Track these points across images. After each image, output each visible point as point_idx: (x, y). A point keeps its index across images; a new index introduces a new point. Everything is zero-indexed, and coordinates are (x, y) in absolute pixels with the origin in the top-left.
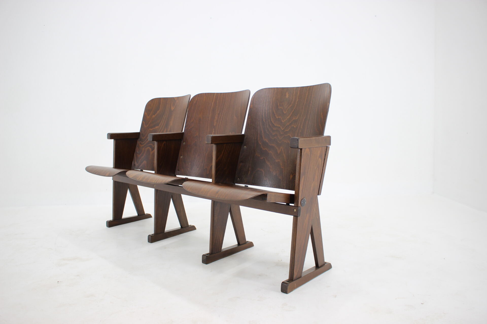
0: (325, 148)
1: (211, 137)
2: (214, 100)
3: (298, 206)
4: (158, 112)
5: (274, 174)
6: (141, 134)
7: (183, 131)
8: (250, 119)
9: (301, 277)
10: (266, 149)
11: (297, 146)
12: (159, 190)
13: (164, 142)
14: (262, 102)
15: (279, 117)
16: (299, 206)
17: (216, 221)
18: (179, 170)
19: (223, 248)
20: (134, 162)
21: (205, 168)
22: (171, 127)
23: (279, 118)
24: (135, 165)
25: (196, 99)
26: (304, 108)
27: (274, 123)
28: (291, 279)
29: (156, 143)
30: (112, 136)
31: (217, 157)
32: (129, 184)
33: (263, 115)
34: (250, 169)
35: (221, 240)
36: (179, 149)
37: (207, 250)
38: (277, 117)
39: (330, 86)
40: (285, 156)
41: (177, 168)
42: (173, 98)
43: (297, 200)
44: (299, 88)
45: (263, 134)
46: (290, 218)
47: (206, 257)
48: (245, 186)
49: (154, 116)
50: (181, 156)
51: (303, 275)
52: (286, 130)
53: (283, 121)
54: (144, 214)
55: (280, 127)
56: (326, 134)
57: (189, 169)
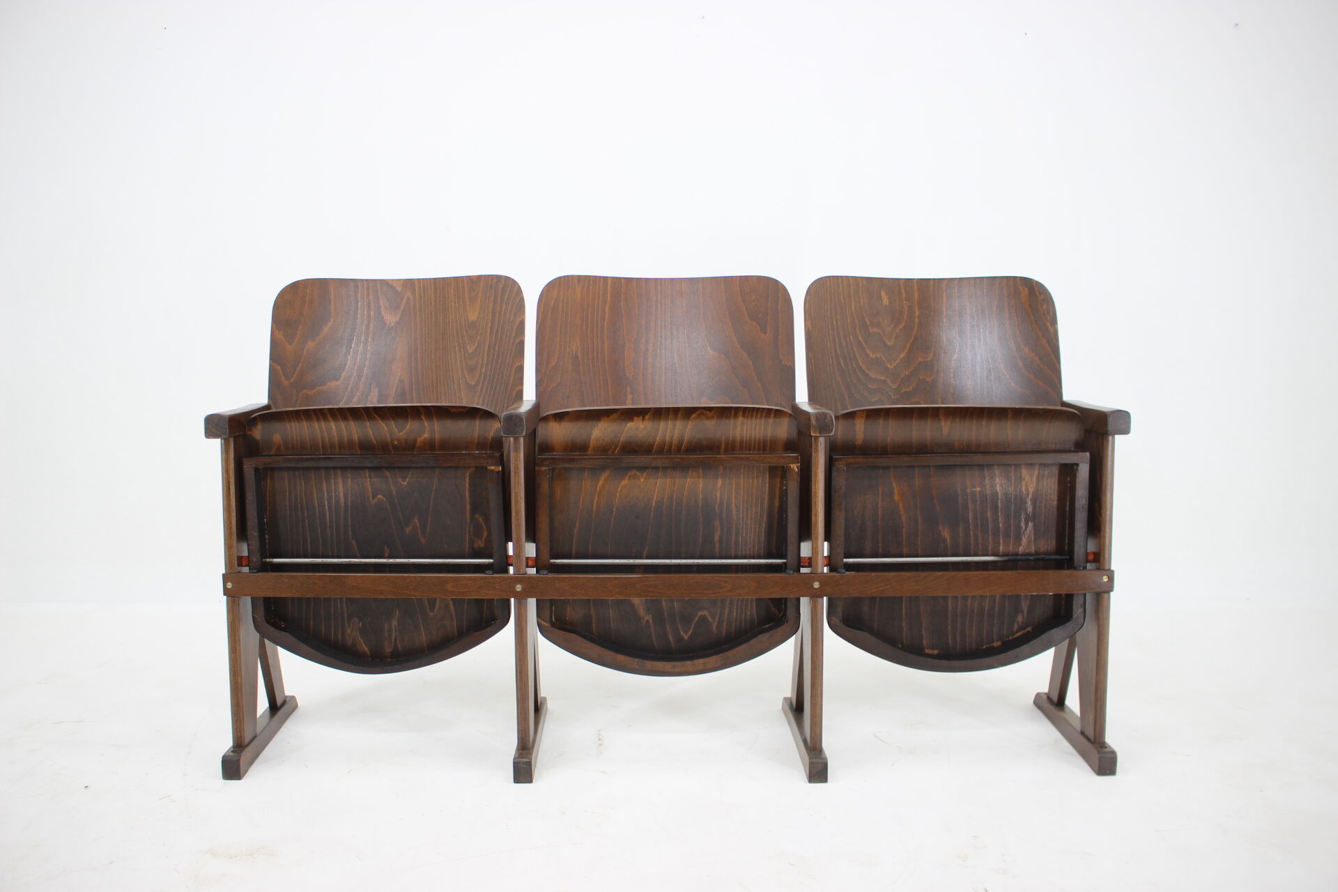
2: (609, 299)
4: (326, 330)
15: (878, 356)
23: (876, 357)
27: (867, 371)
33: (838, 350)
38: (871, 355)
44: (915, 281)
49: (311, 344)
53: (891, 364)
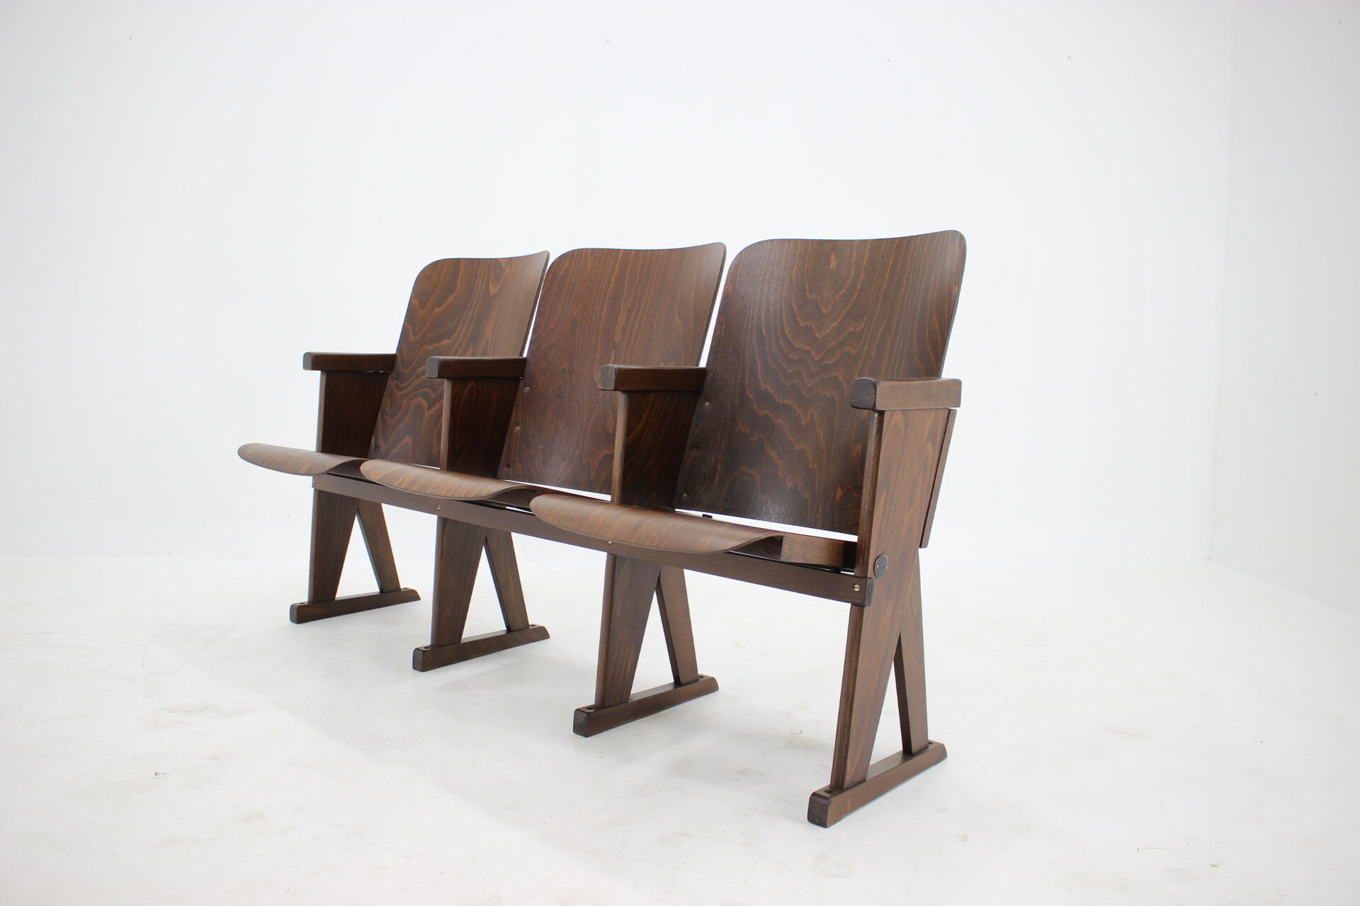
0: (942, 416)
1: (615, 370)
2: (617, 270)
3: (866, 577)
4: (450, 299)
5: (789, 484)
6: (399, 358)
7: (525, 355)
8: (724, 327)
9: (864, 781)
10: (768, 413)
11: (873, 404)
12: (452, 521)
13: (471, 384)
14: (760, 279)
15: (809, 324)
16: (869, 576)
17: (618, 614)
18: (508, 466)
19: (633, 691)
20: (376, 440)
21: (584, 463)
22: (487, 341)
23: (806, 326)
24: (379, 447)
25: (566, 267)
26: (881, 298)
27: (791, 340)
28: (838, 785)
29: (446, 386)
30: (316, 361)
31: (629, 429)
32: (359, 500)
33: (762, 317)
34: (719, 467)
35: (629, 667)
36: (513, 406)
37: (588, 696)
38: (801, 324)
39: (962, 238)
40: (821, 435)
41: (503, 460)
42: (496, 260)
43: (864, 558)
44: (869, 243)
45: (759, 369)
46: (841, 610)
47: (586, 715)
48: (704, 515)
49: (438, 310)
50: (517, 424)
51: (871, 775)
52: (827, 362)
53: (820, 334)
54: (399, 589)
55: (809, 352)
56: (948, 372)
57: (537, 462)
